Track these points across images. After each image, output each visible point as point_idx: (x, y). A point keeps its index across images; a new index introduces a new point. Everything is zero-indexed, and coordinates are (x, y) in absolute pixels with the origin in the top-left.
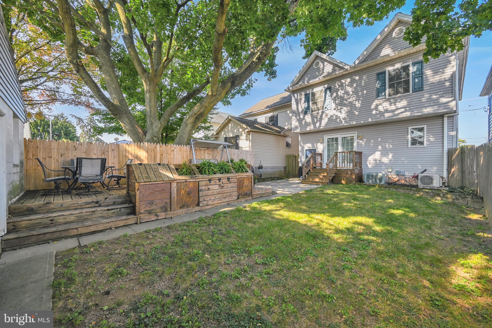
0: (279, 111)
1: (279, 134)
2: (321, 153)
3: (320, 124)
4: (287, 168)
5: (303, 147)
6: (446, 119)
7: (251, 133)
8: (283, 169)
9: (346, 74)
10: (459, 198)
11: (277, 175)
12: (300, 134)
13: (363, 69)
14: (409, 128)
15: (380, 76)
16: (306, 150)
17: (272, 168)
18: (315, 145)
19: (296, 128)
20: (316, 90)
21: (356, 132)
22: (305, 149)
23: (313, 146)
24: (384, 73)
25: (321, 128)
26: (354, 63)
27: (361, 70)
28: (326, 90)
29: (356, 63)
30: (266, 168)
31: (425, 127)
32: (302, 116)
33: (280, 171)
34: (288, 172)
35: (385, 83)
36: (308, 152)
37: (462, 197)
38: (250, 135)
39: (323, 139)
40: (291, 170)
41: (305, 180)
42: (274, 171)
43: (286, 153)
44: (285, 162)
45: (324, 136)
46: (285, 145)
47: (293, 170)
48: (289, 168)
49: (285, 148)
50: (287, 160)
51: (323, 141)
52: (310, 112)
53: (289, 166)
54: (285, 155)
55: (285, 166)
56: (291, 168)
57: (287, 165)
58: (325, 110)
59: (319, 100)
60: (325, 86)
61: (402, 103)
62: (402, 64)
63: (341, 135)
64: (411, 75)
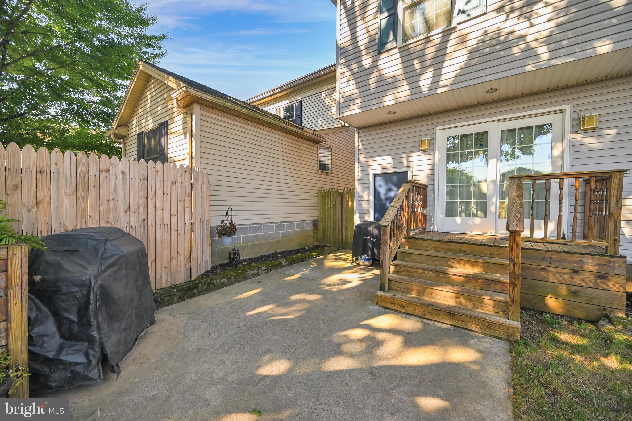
0: (305, 95)
1: (300, 131)
2: (425, 182)
3: (437, 76)
4: (321, 224)
5: (365, 168)
7: (196, 108)
8: (310, 228)
11: (294, 246)
12: (359, 128)
16: (375, 175)
17: (280, 226)
18: (404, 160)
19: (349, 101)
22: (372, 173)
23: (397, 161)
25: (440, 90)
30: (245, 229)
32: (367, 62)
33: (304, 232)
34: (324, 233)
36: (380, 181)
38: (194, 117)
39: (433, 139)
40: (332, 230)
41: (390, 289)
42: (284, 235)
43: (318, 185)
44: (317, 208)
45: (437, 129)
46: (316, 165)
47: (335, 229)
48: (327, 225)
49: (316, 172)
50: (319, 204)
51: (433, 144)
52: (396, 40)
53: (325, 218)
54: (316, 192)
55: (316, 218)
56: (330, 225)
57: (322, 215)
58: (459, 24)
63: (498, 121)
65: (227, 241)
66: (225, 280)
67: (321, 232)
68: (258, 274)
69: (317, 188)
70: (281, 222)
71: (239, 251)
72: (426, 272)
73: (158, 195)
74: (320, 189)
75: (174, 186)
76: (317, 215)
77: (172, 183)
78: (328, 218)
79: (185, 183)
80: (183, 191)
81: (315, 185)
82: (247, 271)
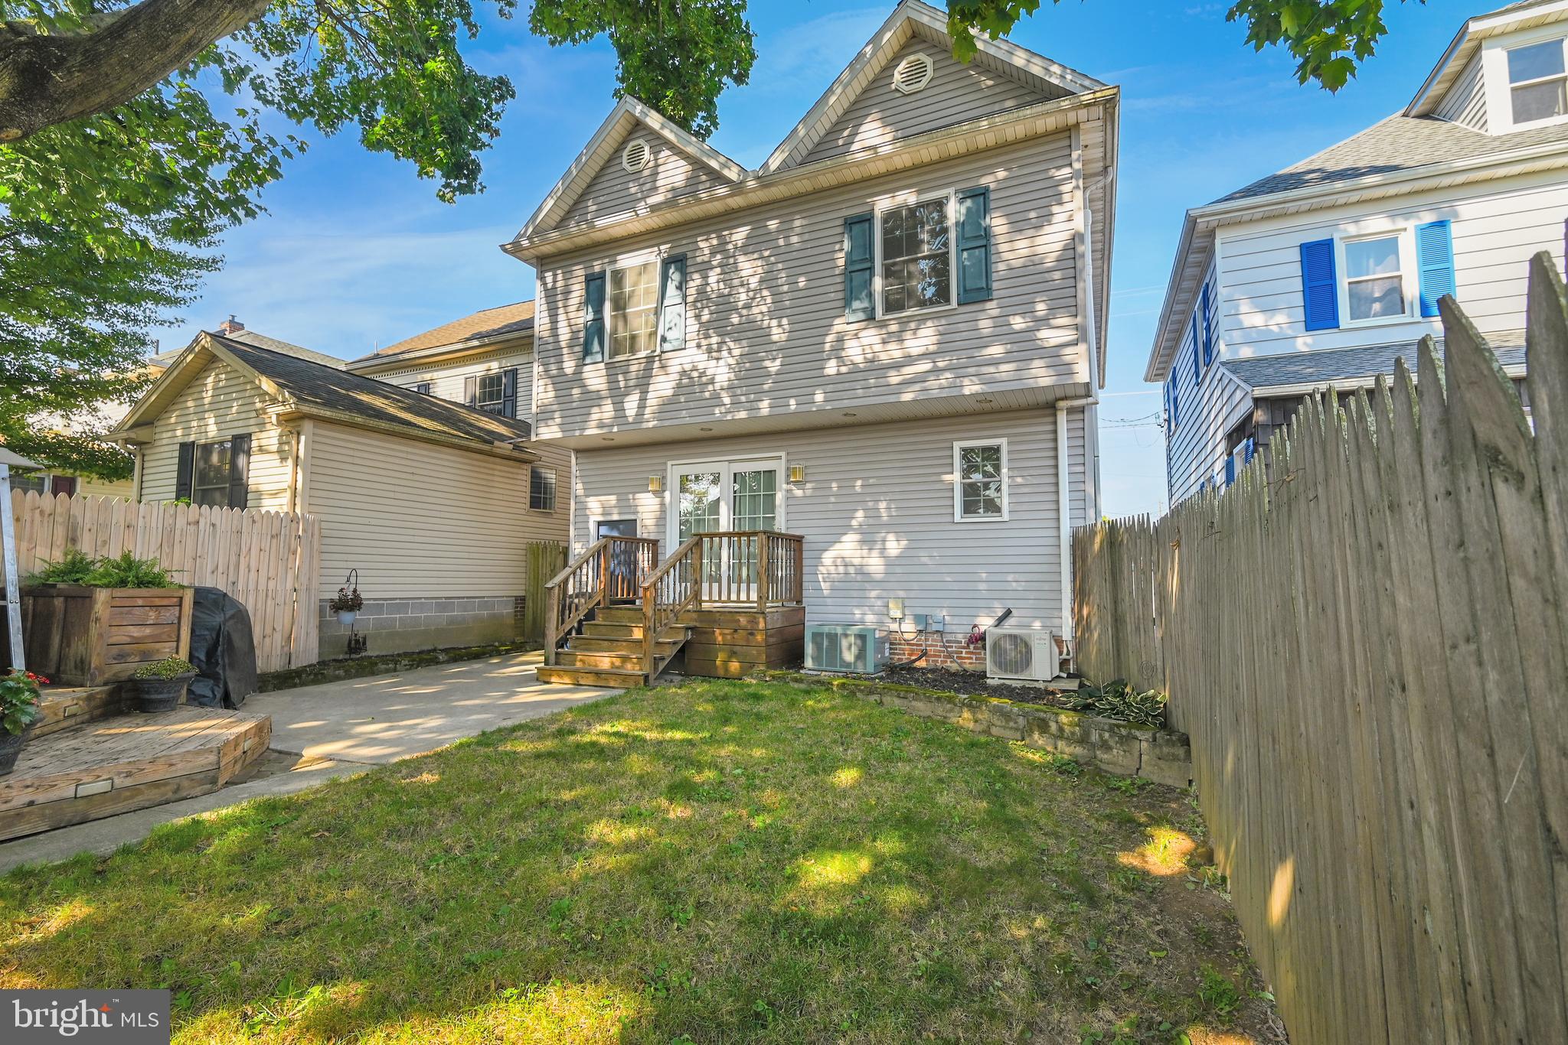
0: (524, 359)
1: (486, 447)
2: (652, 537)
4: (529, 603)
5: (584, 511)
6: (1062, 418)
8: (508, 610)
9: (741, 210)
10: (1112, 743)
11: (471, 640)
12: (577, 451)
13: (800, 196)
14: (957, 446)
15: (856, 228)
16: (600, 524)
17: (445, 604)
18: (631, 502)
19: (545, 415)
20: (628, 261)
21: (783, 454)
22: (593, 519)
23: (624, 503)
24: (867, 219)
25: (646, 425)
26: (766, 165)
27: (791, 199)
28: (666, 264)
29: (773, 167)
30: (377, 606)
31: (1003, 442)
32: (569, 364)
33: (493, 617)
34: (534, 619)
35: (872, 259)
37: (1121, 737)
38: (303, 438)
39: (665, 477)
41: (557, 663)
42: (452, 621)
43: (527, 535)
44: (524, 575)
45: (669, 463)
46: (523, 500)
48: (539, 604)
49: (523, 512)
50: (528, 568)
51: (664, 484)
52: (603, 353)
54: (524, 546)
55: (522, 593)
57: (531, 589)
58: (662, 352)
59: (642, 308)
60: (662, 247)
61: (923, 339)
62: (919, 192)
63: (730, 461)
64: (952, 235)
65: (347, 617)
66: (341, 672)
67: (530, 618)
68: (395, 670)
69: (526, 541)
70: (446, 598)
71: (365, 639)
73: (254, 552)
74: (530, 541)
75: (274, 541)
76: (523, 587)
77: (272, 537)
79: (290, 535)
80: (287, 547)
82: (376, 664)
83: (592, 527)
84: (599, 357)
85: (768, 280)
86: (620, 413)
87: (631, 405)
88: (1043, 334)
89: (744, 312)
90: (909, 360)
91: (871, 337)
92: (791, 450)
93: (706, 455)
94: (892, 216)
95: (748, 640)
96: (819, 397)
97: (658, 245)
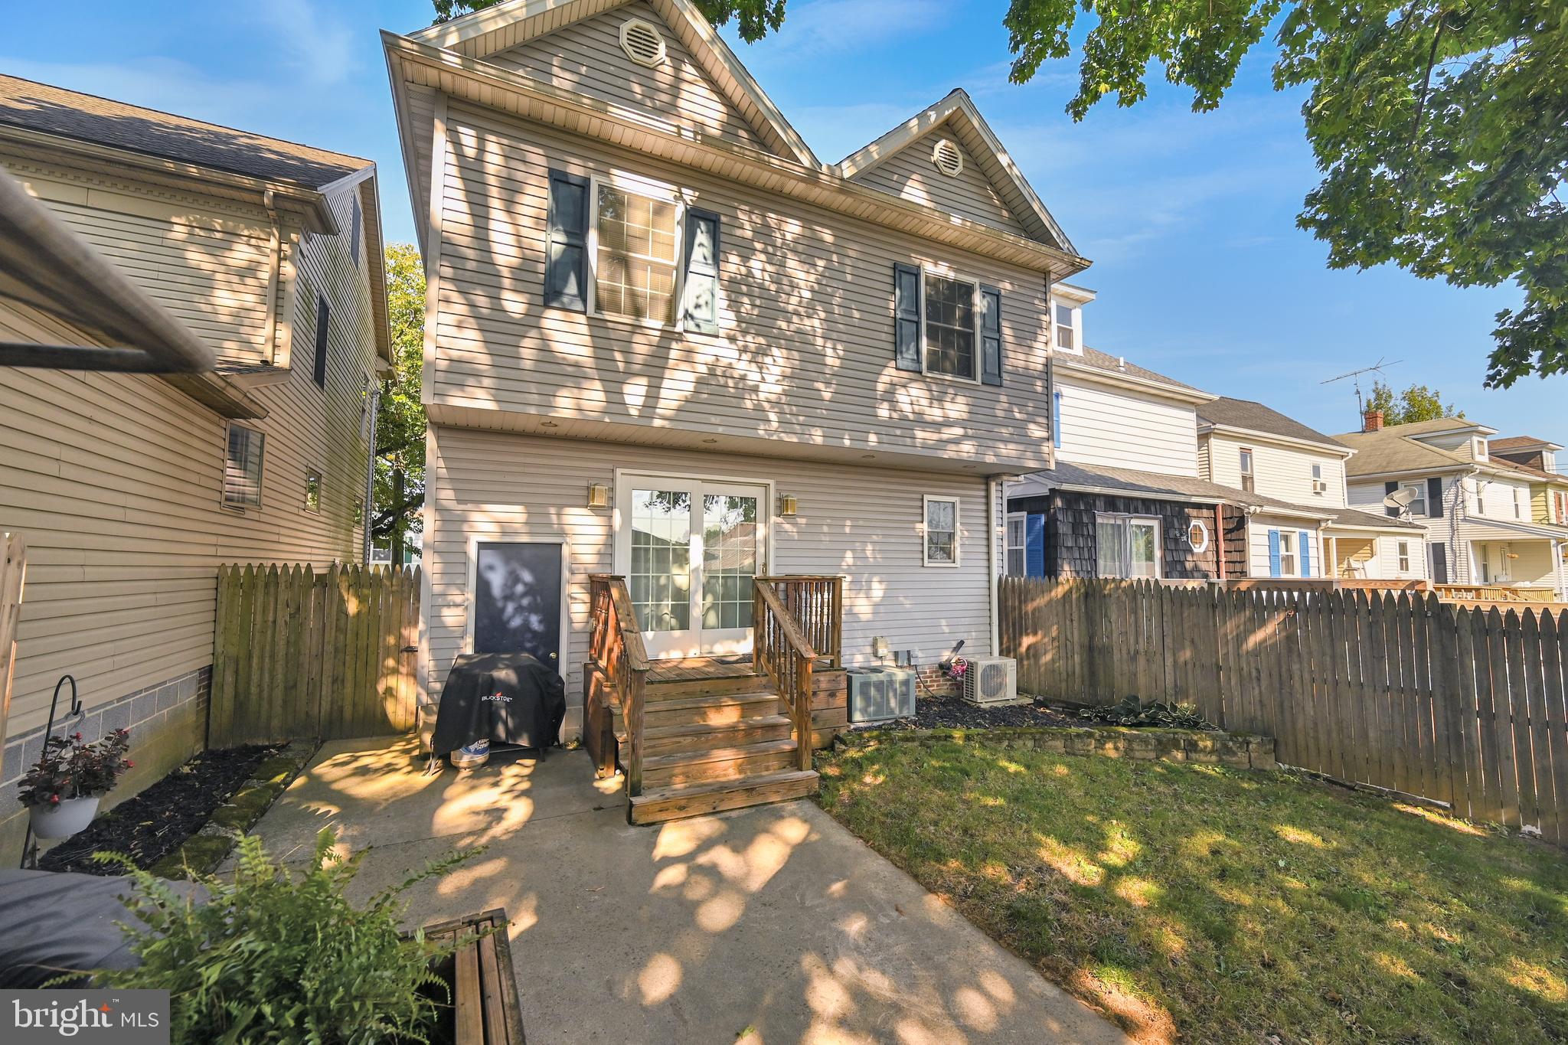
2: (596, 569)
3: (653, 396)
5: (453, 526)
8: (191, 697)
9: (789, 197)
12: (440, 426)
13: (852, 216)
15: (906, 279)
16: (482, 546)
18: (554, 519)
19: (460, 372)
20: (624, 181)
21: (772, 482)
22: (474, 540)
24: (916, 274)
25: (657, 423)
26: (839, 167)
27: (844, 214)
28: (694, 216)
29: (844, 173)
31: (957, 502)
32: (513, 306)
35: (918, 313)
39: (612, 490)
40: (278, 694)
43: (221, 551)
45: (619, 471)
46: (218, 486)
47: (291, 687)
48: (255, 678)
49: (216, 507)
50: (222, 612)
51: (612, 499)
52: (585, 301)
53: (250, 657)
54: (215, 572)
55: (208, 661)
56: (272, 678)
57: (231, 650)
58: (686, 331)
59: (649, 258)
60: (684, 190)
61: (957, 408)
62: (956, 270)
63: (703, 481)
64: (978, 322)
67: (227, 705)
69: (218, 562)
72: (681, 739)
74: (228, 562)
76: (209, 649)
78: (262, 657)
81: (212, 551)
83: (472, 550)
84: (579, 306)
85: (820, 296)
86: (615, 398)
87: (635, 393)
88: (1032, 426)
89: (795, 319)
90: (948, 423)
91: (917, 391)
92: (782, 479)
93: (688, 469)
94: (935, 282)
95: (828, 703)
96: (873, 438)
97: (680, 185)
